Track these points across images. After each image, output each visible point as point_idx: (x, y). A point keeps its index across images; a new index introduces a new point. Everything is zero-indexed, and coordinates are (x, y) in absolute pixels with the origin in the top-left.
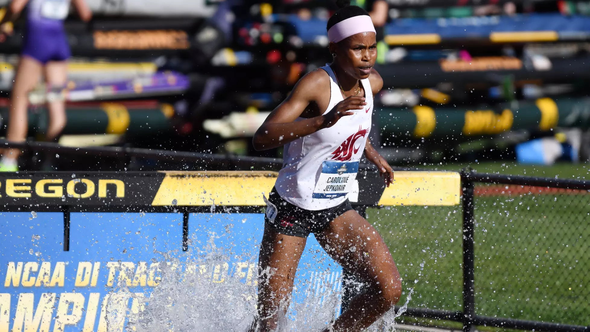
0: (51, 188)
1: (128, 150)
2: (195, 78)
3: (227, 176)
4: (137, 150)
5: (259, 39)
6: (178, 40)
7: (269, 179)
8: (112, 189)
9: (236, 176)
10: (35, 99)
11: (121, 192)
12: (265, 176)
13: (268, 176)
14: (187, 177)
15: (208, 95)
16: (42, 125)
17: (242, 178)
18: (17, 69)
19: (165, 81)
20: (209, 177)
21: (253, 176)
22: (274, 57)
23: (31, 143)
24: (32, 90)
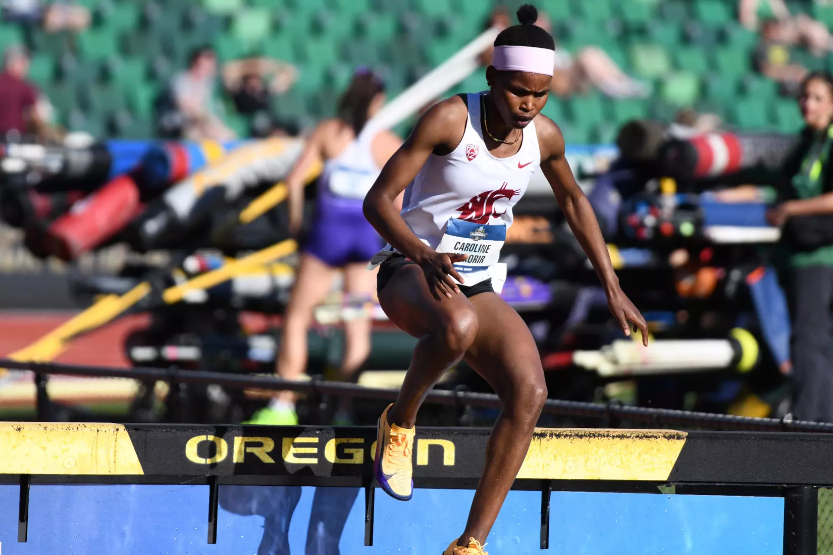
0: (347, 451)
1: (461, 394)
2: (560, 286)
3: (608, 436)
4: (474, 395)
5: (657, 229)
6: (536, 231)
7: (672, 441)
8: (436, 453)
9: (622, 437)
10: (325, 317)
11: (449, 459)
12: (665, 437)
13: (670, 437)
14: (548, 437)
15: (579, 313)
16: (334, 355)
17: (630, 439)
18: (298, 271)
19: (518, 292)
20: (581, 437)
21: (647, 437)
22: (679, 258)
23: (318, 383)
24: (321, 304)
